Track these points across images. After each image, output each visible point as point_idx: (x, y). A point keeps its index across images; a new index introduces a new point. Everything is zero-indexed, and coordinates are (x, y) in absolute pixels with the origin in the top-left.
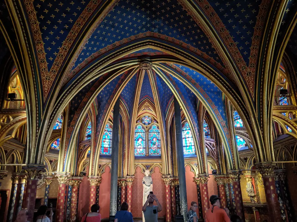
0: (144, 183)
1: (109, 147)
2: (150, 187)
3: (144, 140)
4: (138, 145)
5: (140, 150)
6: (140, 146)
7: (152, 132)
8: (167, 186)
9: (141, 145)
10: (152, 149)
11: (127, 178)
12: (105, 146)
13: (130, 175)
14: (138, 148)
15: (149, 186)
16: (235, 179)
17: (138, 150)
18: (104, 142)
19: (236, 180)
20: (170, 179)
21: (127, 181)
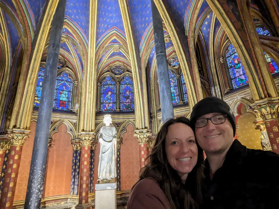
0: (101, 136)
1: (67, 100)
2: (111, 143)
3: (115, 94)
4: (107, 99)
5: (109, 106)
6: (109, 101)
7: (124, 84)
8: (142, 146)
9: (110, 99)
10: (125, 103)
11: (81, 135)
12: (61, 99)
13: (86, 131)
14: (107, 103)
15: (110, 141)
16: (272, 116)
17: (107, 106)
18: (61, 94)
19: (274, 117)
20: (146, 134)
21: (82, 140)
